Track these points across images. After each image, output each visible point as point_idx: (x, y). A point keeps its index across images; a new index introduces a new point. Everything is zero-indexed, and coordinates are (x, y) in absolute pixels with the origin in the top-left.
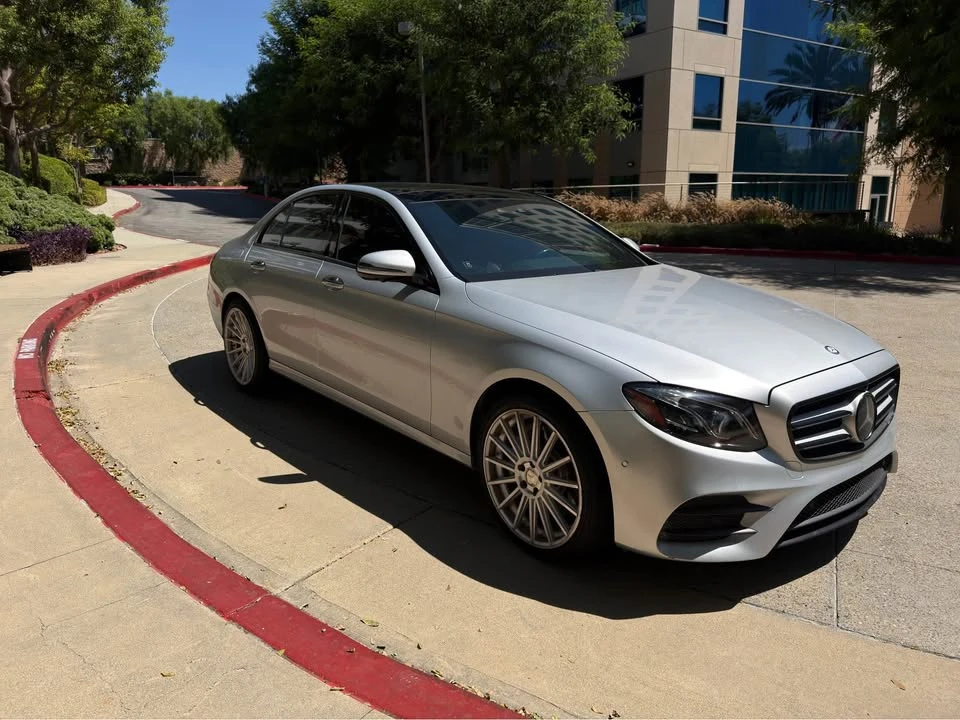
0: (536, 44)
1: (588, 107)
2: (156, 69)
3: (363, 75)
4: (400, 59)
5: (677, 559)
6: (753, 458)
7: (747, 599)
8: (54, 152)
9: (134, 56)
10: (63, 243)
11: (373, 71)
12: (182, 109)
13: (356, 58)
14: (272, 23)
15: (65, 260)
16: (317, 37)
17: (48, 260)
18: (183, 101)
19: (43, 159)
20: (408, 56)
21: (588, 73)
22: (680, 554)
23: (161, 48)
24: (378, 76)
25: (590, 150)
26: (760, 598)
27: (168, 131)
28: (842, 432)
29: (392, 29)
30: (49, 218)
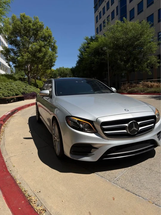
0: (134, 48)
1: (149, 61)
2: (55, 62)
3: (96, 60)
4: (104, 55)
5: (74, 159)
6: (93, 135)
7: (96, 173)
8: (40, 80)
9: (50, 60)
10: (31, 95)
11: (98, 59)
12: (65, 70)
13: (95, 56)
14: (79, 51)
15: (31, 99)
16: (87, 53)
17: (28, 99)
18: (65, 69)
19: (37, 81)
20: (105, 55)
21: (148, 53)
22: (75, 158)
23: (55, 58)
24: (99, 59)
25: (150, 71)
26: (99, 173)
27: (62, 75)
28: (125, 131)
29: (102, 49)
30: (30, 91)
